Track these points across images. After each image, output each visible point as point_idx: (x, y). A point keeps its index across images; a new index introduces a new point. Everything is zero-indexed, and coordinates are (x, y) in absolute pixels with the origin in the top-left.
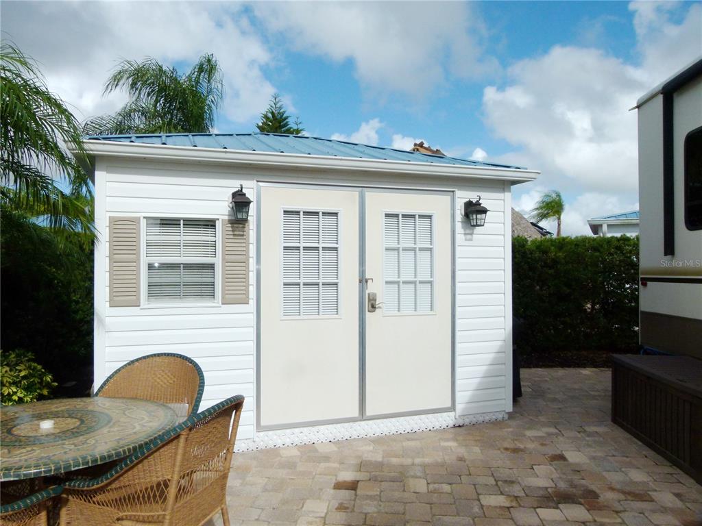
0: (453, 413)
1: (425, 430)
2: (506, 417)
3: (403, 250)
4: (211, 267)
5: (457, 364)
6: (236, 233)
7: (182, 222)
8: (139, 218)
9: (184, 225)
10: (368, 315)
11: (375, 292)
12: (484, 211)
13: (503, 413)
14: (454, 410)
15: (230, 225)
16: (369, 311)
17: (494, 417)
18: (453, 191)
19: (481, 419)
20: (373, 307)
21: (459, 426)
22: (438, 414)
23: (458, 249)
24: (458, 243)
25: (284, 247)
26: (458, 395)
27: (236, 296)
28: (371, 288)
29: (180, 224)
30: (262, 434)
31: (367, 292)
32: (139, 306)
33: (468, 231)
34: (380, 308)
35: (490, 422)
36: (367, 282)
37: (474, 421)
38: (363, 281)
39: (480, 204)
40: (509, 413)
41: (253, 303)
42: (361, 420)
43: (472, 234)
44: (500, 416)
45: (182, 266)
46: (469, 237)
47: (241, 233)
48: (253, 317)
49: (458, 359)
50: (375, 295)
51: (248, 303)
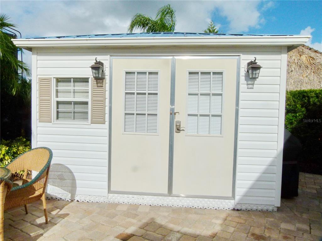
0: (234, 201)
1: (212, 208)
2: (276, 209)
3: (201, 95)
4: (86, 103)
5: (238, 170)
6: (99, 85)
7: (72, 80)
8: (51, 78)
9: (73, 81)
10: (175, 134)
11: (180, 120)
12: (259, 68)
13: (273, 206)
14: (234, 199)
15: (95, 81)
16: (176, 132)
17: (265, 208)
18: (239, 56)
19: (255, 208)
20: (178, 130)
21: (238, 210)
22: (222, 200)
23: (241, 94)
24: (241, 90)
25: (126, 93)
26: (237, 190)
27: (98, 120)
28: (177, 118)
29: (71, 81)
30: (111, 195)
31: (175, 120)
32: (51, 122)
33: (250, 82)
34: (183, 130)
35: (262, 211)
36: (175, 114)
37: (249, 208)
38: (173, 114)
39: (256, 63)
40: (278, 207)
41: (107, 123)
42: (169, 196)
43: (253, 84)
44: (270, 208)
45: (73, 102)
46: (250, 86)
47: (101, 85)
48: (107, 131)
49: (238, 166)
50: (180, 122)
51: (105, 124)
